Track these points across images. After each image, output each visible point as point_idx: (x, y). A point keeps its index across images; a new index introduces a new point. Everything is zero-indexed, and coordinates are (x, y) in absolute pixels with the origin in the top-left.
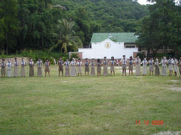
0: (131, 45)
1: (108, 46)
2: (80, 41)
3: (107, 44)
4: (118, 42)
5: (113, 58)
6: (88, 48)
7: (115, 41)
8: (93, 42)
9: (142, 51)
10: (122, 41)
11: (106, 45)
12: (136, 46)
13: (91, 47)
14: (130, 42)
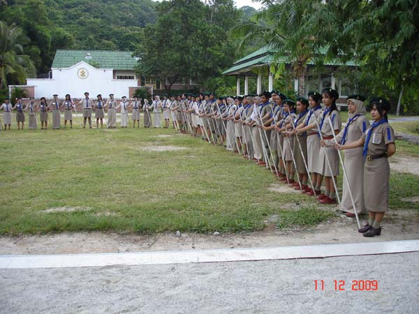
0: (128, 75)
1: (83, 74)
2: (31, 64)
3: (81, 71)
4: (103, 67)
5: (68, 96)
6: (47, 78)
7: (96, 66)
8: (56, 67)
9: (147, 85)
10: (110, 67)
11: (80, 74)
12: (135, 77)
13: (51, 77)
14: (125, 69)
